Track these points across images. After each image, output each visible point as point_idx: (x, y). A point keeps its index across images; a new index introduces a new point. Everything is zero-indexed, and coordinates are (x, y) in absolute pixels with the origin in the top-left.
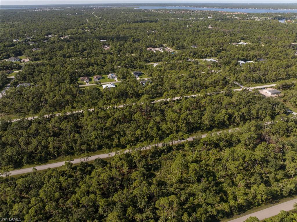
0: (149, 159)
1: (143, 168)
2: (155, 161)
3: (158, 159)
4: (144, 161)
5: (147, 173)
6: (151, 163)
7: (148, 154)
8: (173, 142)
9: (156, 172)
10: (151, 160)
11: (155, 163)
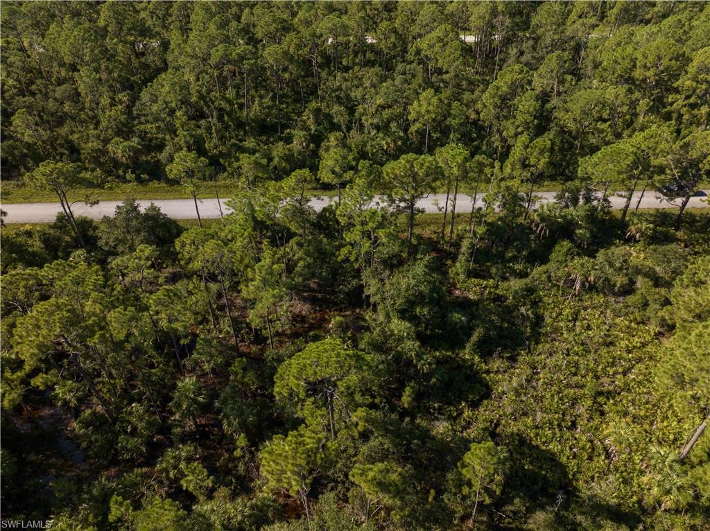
0: (458, 269)
1: (404, 314)
2: (506, 284)
3: (523, 275)
4: (419, 268)
5: (425, 364)
6: (472, 296)
7: (461, 238)
8: (634, 200)
9: (496, 364)
10: (471, 274)
11: (499, 299)
